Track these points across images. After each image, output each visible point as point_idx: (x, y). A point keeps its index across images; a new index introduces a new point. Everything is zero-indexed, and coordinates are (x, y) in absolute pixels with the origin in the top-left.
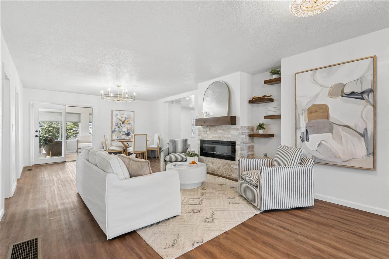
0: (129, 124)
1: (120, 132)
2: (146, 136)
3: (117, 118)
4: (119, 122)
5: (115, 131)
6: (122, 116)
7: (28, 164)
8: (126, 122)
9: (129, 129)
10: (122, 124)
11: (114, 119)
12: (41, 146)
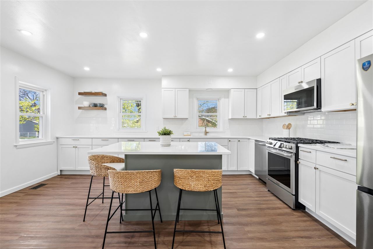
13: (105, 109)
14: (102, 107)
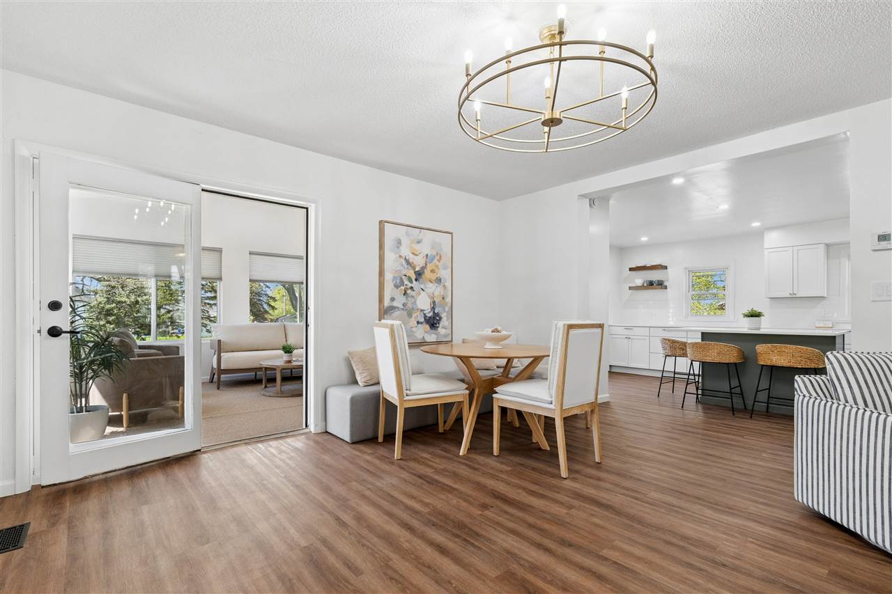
0: (439, 280)
1: (410, 315)
2: (599, 330)
3: (400, 256)
4: (404, 272)
5: (392, 308)
6: (417, 247)
7: (9, 482)
8: (427, 273)
9: (437, 301)
10: (416, 280)
11: (390, 257)
12: (81, 373)
13: (666, 287)
14: (661, 285)
